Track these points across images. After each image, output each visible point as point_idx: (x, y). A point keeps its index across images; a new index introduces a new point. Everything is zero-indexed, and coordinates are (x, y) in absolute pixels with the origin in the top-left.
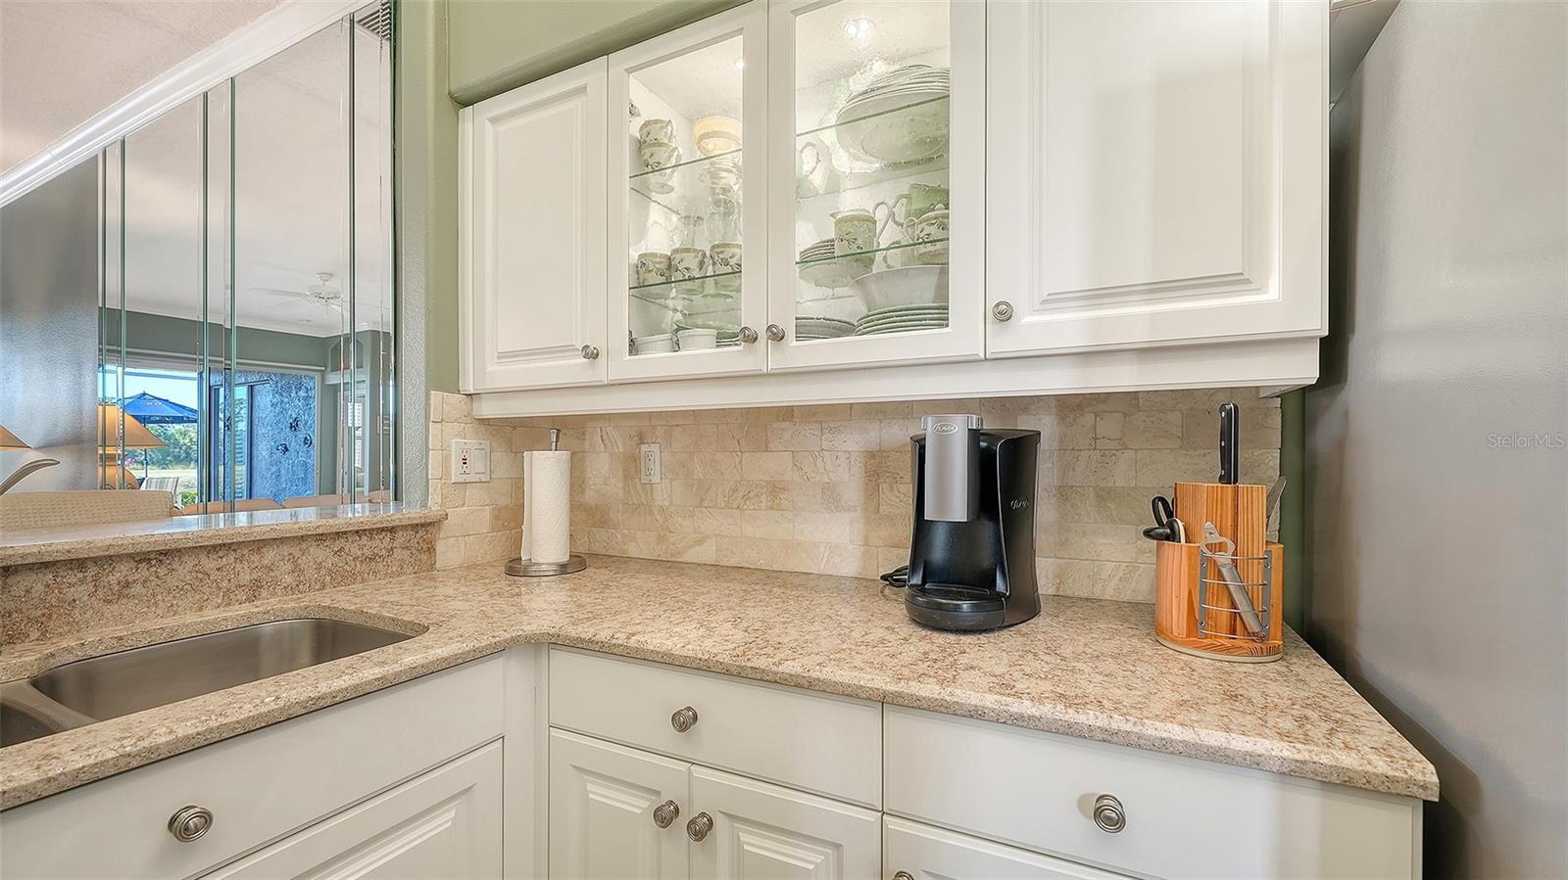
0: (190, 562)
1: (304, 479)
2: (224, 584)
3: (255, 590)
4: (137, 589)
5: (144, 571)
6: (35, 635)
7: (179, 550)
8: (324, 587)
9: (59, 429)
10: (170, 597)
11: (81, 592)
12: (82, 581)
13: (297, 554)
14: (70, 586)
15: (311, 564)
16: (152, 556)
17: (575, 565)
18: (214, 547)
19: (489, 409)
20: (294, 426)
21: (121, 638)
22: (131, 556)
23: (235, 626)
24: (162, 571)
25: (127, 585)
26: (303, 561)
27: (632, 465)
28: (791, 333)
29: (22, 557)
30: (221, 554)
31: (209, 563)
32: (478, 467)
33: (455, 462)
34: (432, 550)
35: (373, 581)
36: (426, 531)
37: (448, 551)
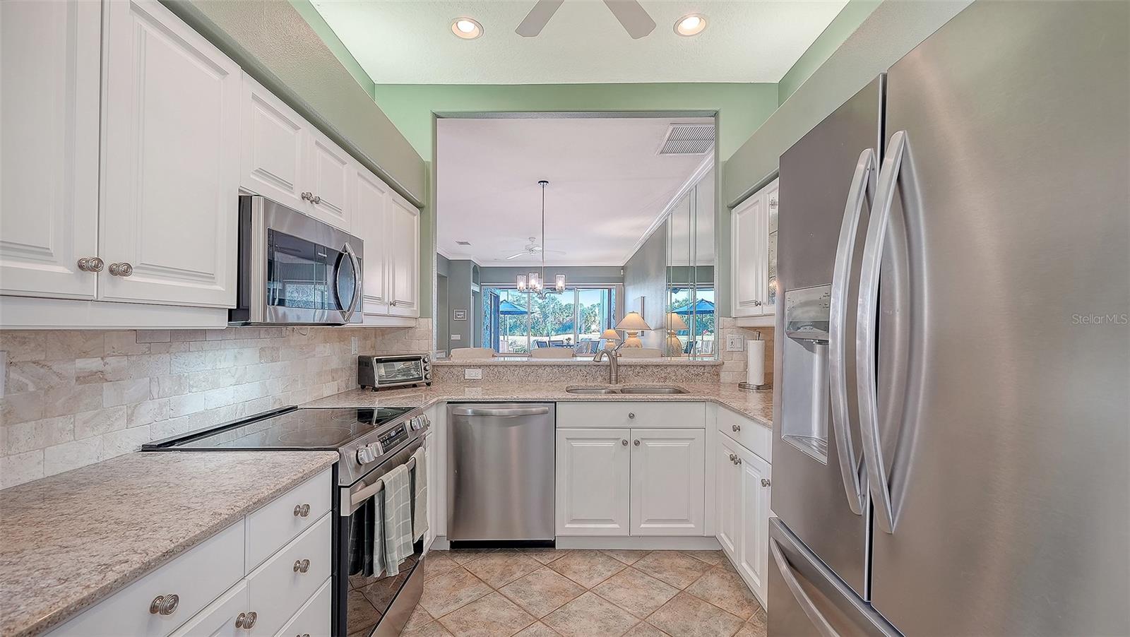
0: (651, 369)
2: (658, 376)
3: (664, 379)
6: (623, 381)
8: (683, 381)
10: (647, 377)
11: (631, 373)
12: (631, 370)
14: (629, 371)
16: (644, 366)
17: (763, 387)
19: (741, 323)
21: (636, 384)
22: (640, 365)
24: (645, 370)
25: (639, 373)
29: (622, 363)
30: (657, 367)
31: (656, 370)
32: (738, 345)
33: (728, 343)
34: (718, 375)
35: (697, 382)
36: (716, 368)
37: (725, 377)
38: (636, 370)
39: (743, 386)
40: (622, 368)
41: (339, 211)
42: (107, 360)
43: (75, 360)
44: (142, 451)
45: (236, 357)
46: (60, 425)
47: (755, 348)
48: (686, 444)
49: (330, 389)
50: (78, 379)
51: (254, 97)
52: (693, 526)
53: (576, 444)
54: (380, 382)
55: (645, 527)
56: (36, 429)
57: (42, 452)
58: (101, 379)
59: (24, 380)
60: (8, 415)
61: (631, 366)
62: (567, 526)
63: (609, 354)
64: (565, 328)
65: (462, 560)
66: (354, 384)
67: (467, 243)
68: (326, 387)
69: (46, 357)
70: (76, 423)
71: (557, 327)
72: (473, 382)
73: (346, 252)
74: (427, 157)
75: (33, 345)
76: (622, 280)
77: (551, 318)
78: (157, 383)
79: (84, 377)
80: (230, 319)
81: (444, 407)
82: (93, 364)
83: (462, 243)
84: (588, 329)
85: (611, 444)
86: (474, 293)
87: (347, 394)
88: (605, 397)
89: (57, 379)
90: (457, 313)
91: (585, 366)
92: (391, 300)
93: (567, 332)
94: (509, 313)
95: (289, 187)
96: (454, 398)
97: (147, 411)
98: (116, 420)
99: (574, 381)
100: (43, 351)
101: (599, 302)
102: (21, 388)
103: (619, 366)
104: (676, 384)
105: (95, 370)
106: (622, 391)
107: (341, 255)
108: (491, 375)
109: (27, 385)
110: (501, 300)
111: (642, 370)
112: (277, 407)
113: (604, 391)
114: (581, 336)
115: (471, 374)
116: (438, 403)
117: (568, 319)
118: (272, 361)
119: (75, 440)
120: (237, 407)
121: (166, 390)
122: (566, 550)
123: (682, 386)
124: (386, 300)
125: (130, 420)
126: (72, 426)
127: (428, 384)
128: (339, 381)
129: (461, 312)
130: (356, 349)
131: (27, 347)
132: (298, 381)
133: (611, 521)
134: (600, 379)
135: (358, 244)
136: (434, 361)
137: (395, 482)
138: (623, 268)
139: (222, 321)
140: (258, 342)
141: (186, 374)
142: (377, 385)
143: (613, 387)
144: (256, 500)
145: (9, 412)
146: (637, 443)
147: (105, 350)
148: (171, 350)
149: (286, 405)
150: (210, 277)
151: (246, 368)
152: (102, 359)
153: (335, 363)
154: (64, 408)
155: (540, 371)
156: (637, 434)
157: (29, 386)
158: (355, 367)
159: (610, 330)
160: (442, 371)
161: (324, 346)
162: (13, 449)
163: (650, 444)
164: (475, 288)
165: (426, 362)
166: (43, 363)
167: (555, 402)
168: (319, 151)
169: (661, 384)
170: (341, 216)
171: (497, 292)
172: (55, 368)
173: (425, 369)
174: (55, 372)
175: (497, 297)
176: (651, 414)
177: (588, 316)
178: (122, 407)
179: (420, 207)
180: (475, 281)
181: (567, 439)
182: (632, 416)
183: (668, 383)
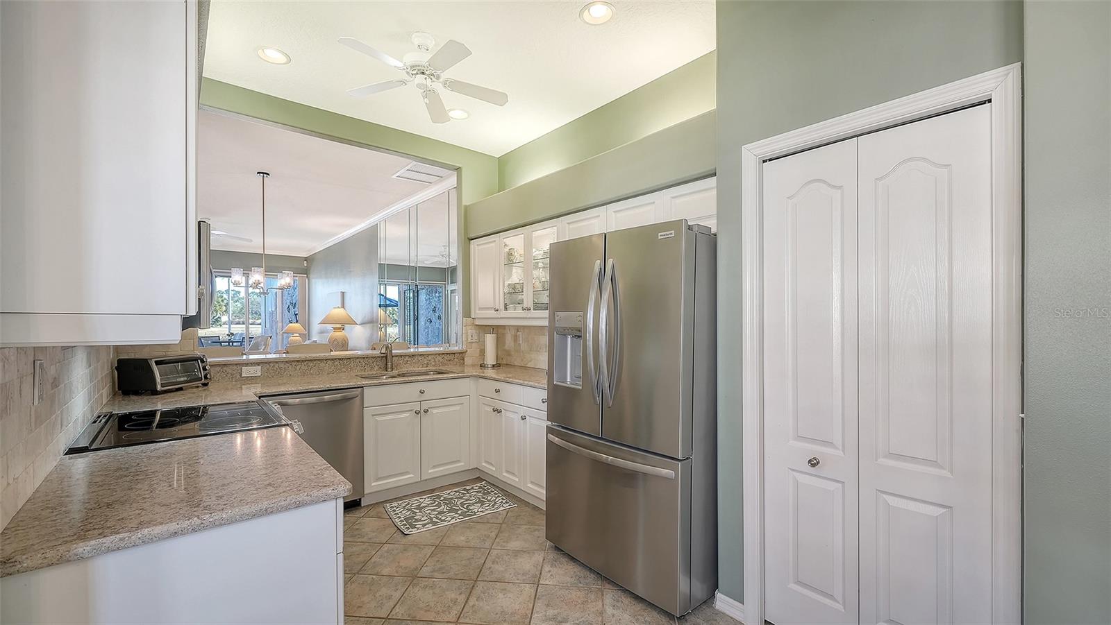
1: (438, 336)
9: (366, 319)
17: (497, 366)
19: (478, 322)
20: (434, 311)
27: (516, 338)
28: (532, 309)
32: (475, 337)
33: (469, 336)
34: (463, 360)
35: (450, 366)
36: (462, 354)
37: (468, 361)
38: (406, 360)
39: (482, 366)
47: (490, 339)
48: (458, 408)
52: (462, 464)
53: (379, 418)
54: (162, 385)
55: (432, 472)
61: (401, 356)
62: (373, 484)
72: (252, 380)
76: (304, 272)
85: (407, 415)
88: (391, 381)
91: (364, 358)
106: (399, 375)
108: (271, 371)
111: (410, 359)
113: (384, 377)
115: (248, 372)
122: (371, 505)
123: (443, 368)
127: (205, 386)
133: (407, 473)
134: (377, 368)
138: (306, 259)
142: (158, 389)
143: (391, 373)
146: (426, 411)
156: (425, 406)
163: (435, 411)
167: (363, 387)
173: (203, 371)
176: (435, 389)
178: (59, 412)
181: (373, 415)
182: (422, 392)
183: (431, 368)
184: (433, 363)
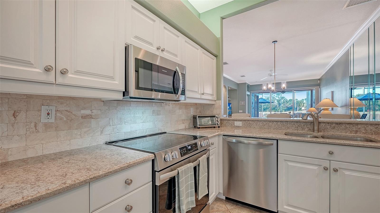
0: (344, 125)
2: (350, 130)
3: (356, 132)
4: (336, 128)
5: (337, 126)
6: (323, 131)
7: (342, 123)
8: (372, 134)
10: (341, 130)
11: (329, 127)
12: (329, 125)
13: (366, 127)
14: (327, 126)
15: (369, 129)
16: (338, 123)
18: (348, 123)
21: (333, 134)
22: (335, 123)
23: (351, 137)
24: (340, 126)
25: (335, 127)
26: (367, 128)
29: (322, 121)
30: (350, 125)
31: (348, 126)
38: (333, 126)
40: (322, 124)
41: (176, 56)
42: (93, 111)
43: (81, 111)
44: (106, 144)
45: (143, 113)
46: (76, 132)
49: (182, 126)
50: (82, 117)
51: (133, 7)
53: (291, 164)
56: (67, 133)
57: (69, 141)
58: (91, 118)
59: (62, 116)
60: (57, 128)
61: (328, 123)
62: (285, 207)
63: (312, 116)
64: (289, 109)
65: (229, 206)
66: (192, 126)
67: (244, 76)
68: (180, 126)
69: (70, 109)
70: (82, 132)
71: (285, 108)
72: (238, 127)
73: (177, 71)
74: (218, 35)
75: (65, 104)
76: (319, 85)
77: (282, 105)
78: (112, 120)
79: (84, 117)
80: (124, 96)
81: (221, 137)
82: (88, 112)
83: (242, 76)
84: (300, 109)
85: (315, 168)
86: (248, 95)
87: (189, 128)
88: (311, 140)
89: (74, 117)
90: (241, 103)
91: (297, 122)
92: (202, 92)
93: (290, 110)
94: (263, 103)
95: (151, 44)
96: (226, 133)
97: (108, 130)
98: (96, 132)
99: (290, 129)
100: (69, 107)
101: (306, 98)
102: (61, 119)
103: (319, 123)
104: (366, 136)
105: (88, 114)
106: (323, 137)
107: (175, 72)
108: (246, 125)
109: (63, 118)
110: (259, 98)
112: (160, 132)
113: (309, 136)
114: (296, 112)
115: (237, 124)
116: (219, 135)
117: (290, 105)
118: (158, 115)
119: (81, 138)
120: (143, 131)
121: (116, 123)
123: (373, 137)
124: (200, 92)
125: (102, 132)
126: (80, 133)
127: (219, 127)
128: (186, 124)
129: (243, 102)
130: (192, 112)
131: (63, 105)
132: (168, 123)
134: (306, 129)
135: (183, 68)
136: (222, 118)
137: (185, 171)
138: (319, 79)
139: (120, 96)
140: (152, 108)
141: (123, 118)
142: (198, 126)
143: (315, 134)
144: (93, 177)
145: (57, 127)
146: (335, 170)
147: (92, 107)
148: (117, 109)
149: (163, 131)
150: (112, 78)
151: (147, 117)
152: (91, 111)
153: (184, 117)
154: (77, 127)
155: (271, 124)
156: (334, 165)
157: (64, 119)
158: (192, 119)
159: (312, 108)
160: (225, 122)
161: (179, 111)
162: (59, 140)
163: (347, 173)
164: (248, 93)
165: (218, 118)
166: (69, 111)
167: (277, 140)
168: (166, 31)
169: (353, 134)
170: (177, 58)
171: (257, 94)
172: (73, 113)
173: (217, 121)
174: (73, 114)
175: (258, 97)
177: (300, 104)
178: (99, 128)
179: (216, 56)
180: (248, 91)
181: (285, 160)
182: (331, 153)
183: (360, 135)
184: (364, 131)
